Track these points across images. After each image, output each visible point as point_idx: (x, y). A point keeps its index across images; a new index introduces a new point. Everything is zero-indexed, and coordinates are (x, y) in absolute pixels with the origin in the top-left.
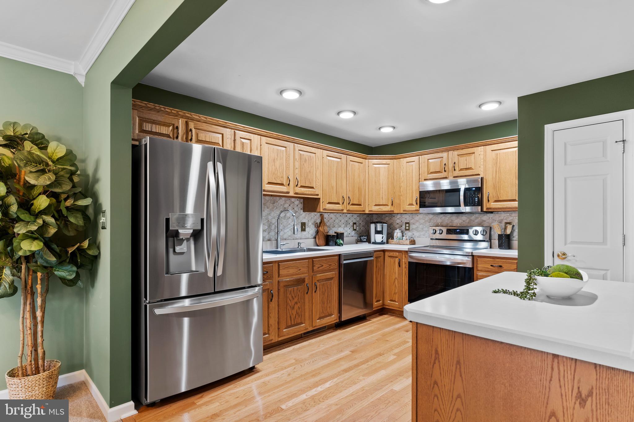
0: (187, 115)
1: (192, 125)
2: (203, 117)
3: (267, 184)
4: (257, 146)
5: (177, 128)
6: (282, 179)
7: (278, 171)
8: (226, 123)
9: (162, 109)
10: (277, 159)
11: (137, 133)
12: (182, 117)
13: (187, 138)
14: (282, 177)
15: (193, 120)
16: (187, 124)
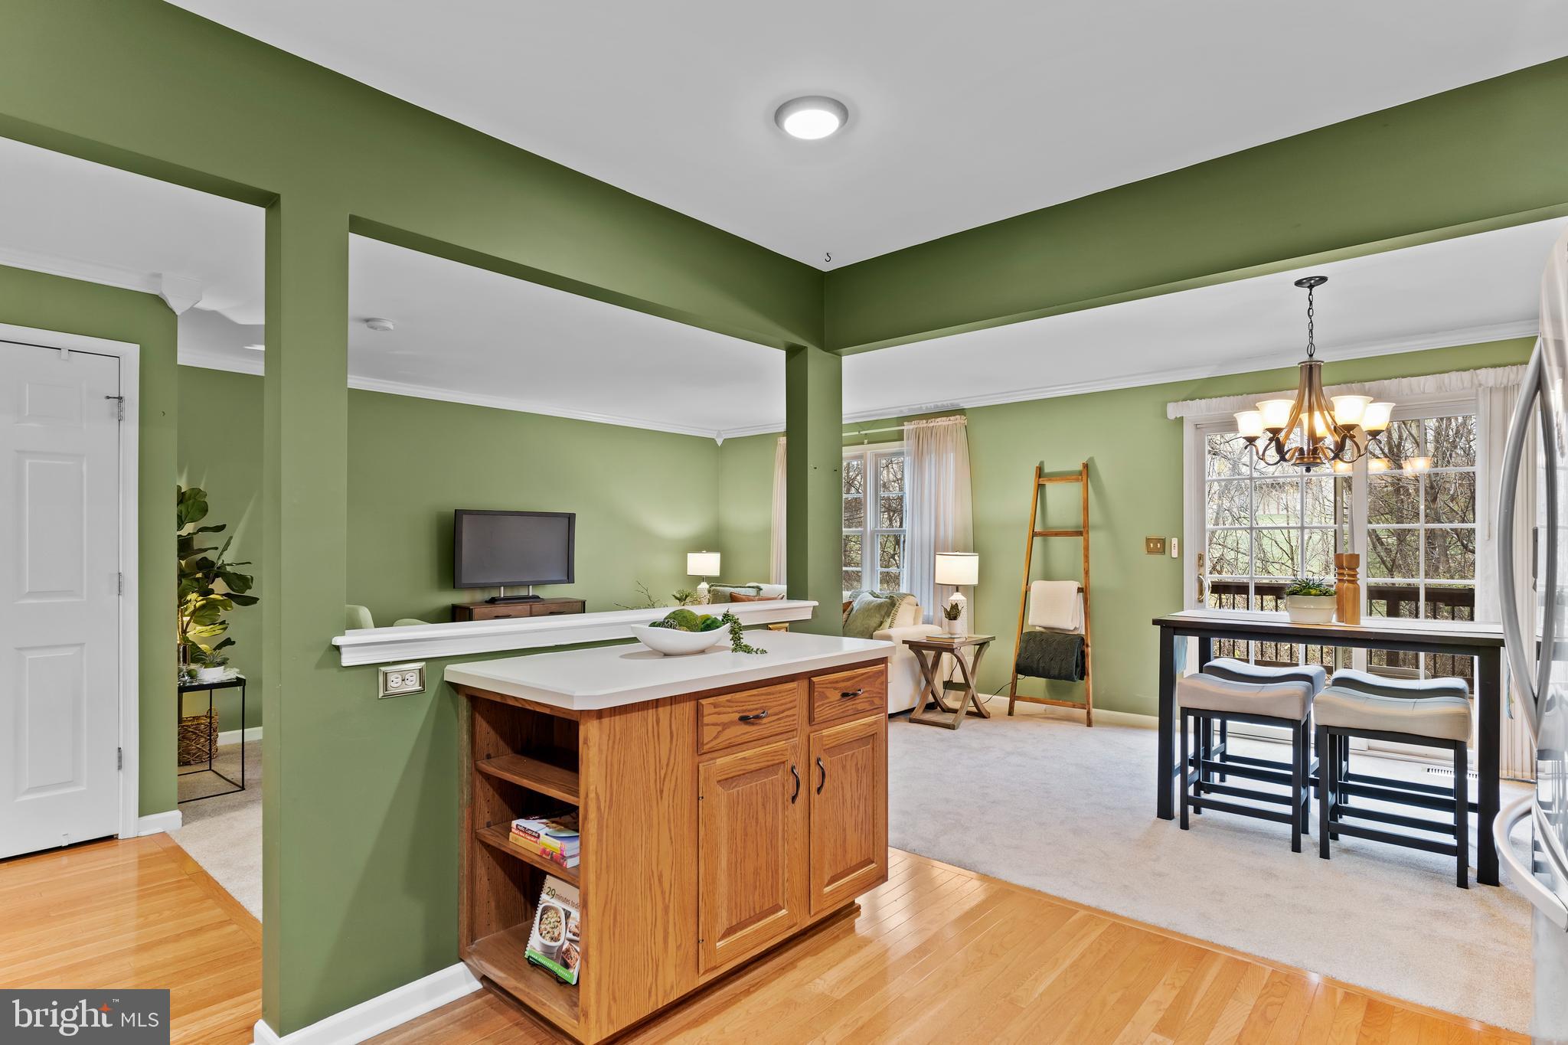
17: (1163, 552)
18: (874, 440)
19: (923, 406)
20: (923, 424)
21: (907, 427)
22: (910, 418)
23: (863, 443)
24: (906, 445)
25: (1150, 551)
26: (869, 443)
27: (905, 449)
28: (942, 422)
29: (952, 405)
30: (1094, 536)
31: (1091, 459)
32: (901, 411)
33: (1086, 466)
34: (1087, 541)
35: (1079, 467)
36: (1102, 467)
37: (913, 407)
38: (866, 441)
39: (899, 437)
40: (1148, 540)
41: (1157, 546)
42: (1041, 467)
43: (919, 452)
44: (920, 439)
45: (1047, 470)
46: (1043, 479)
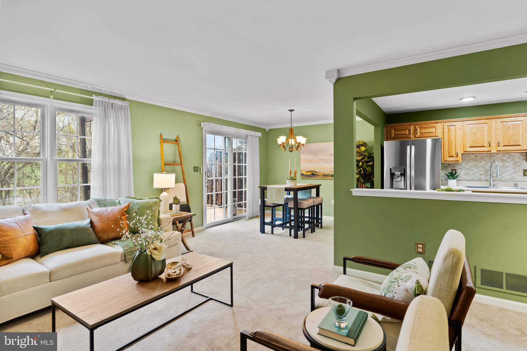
0: (414, 123)
1: (417, 127)
2: (423, 122)
3: (469, 148)
4: (460, 128)
5: (410, 130)
6: (483, 144)
7: (479, 139)
8: (436, 121)
9: (403, 124)
10: (478, 132)
11: (393, 136)
12: (413, 125)
13: (415, 133)
14: (483, 142)
15: (418, 124)
16: (415, 127)
17: (197, 171)
18: (60, 98)
19: (102, 88)
20: (106, 100)
21: (94, 98)
22: (98, 94)
23: (49, 97)
25: (195, 171)
26: (54, 98)
28: (117, 102)
29: (121, 94)
31: (178, 135)
32: (86, 87)
33: (177, 138)
34: (183, 167)
35: (174, 138)
36: (182, 140)
37: (96, 87)
39: (90, 102)
40: (194, 167)
41: (196, 169)
42: (161, 136)
43: (106, 116)
44: (105, 106)
45: (163, 137)
46: (164, 141)
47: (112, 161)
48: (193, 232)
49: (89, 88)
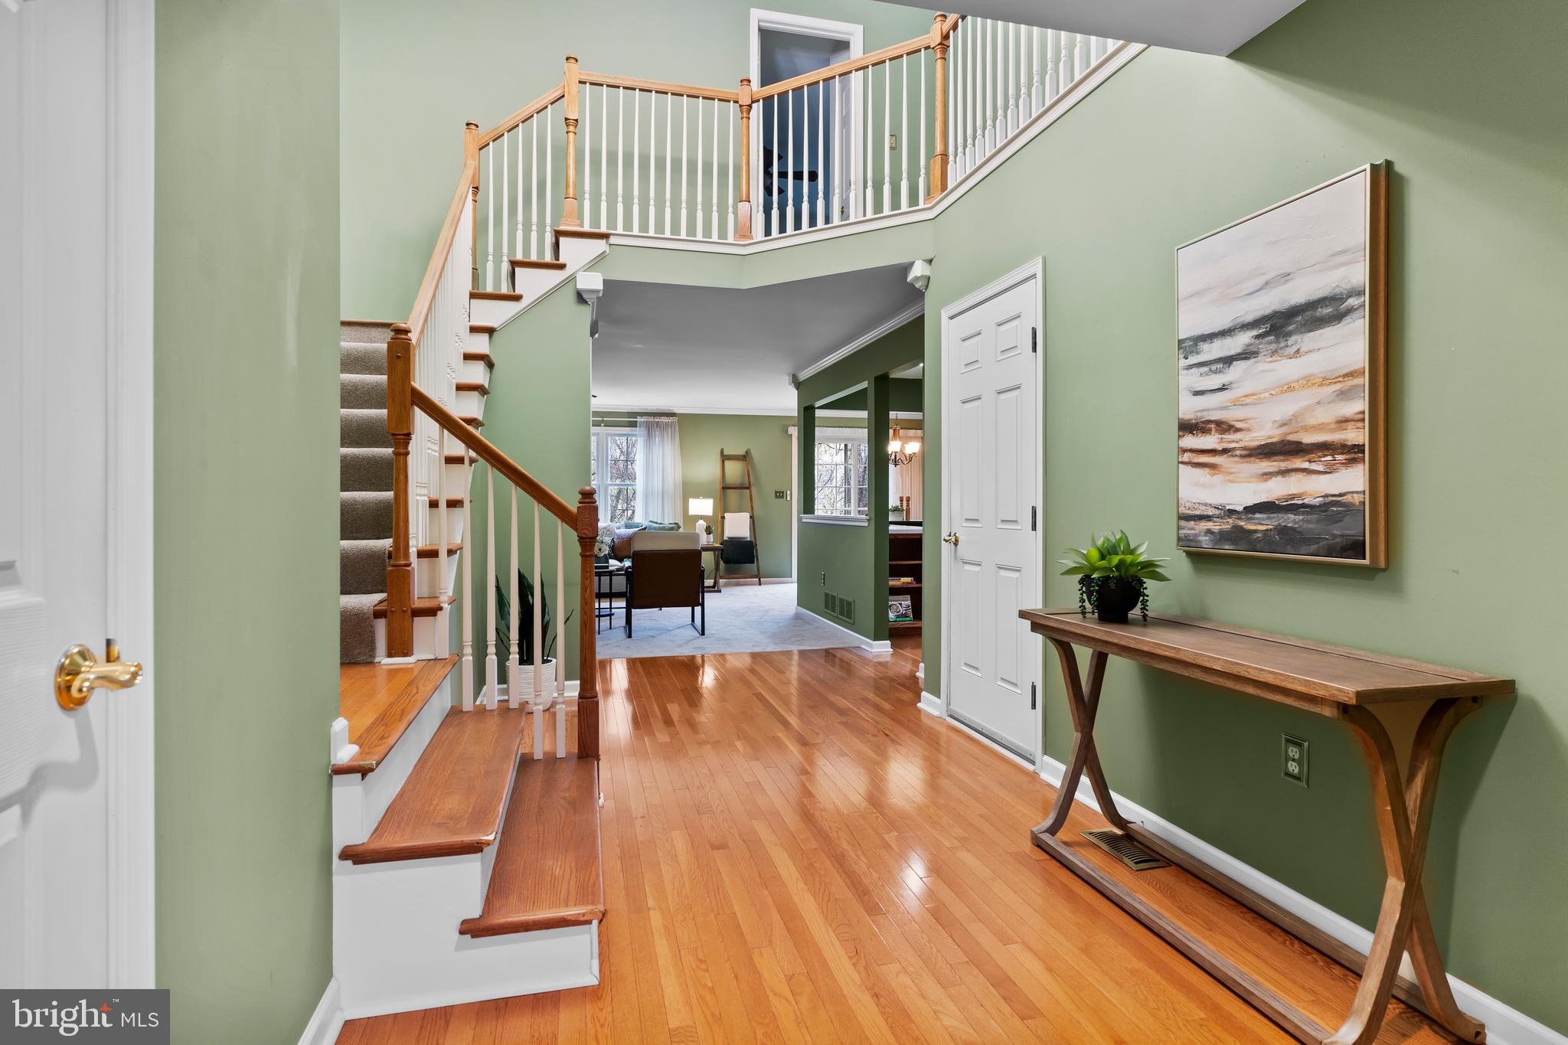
17: (782, 497)
18: (608, 425)
19: (648, 407)
20: (651, 419)
21: (639, 419)
22: (642, 414)
23: (600, 426)
24: (638, 431)
25: (776, 497)
26: (605, 426)
27: (637, 433)
28: (664, 420)
29: (668, 410)
30: (754, 490)
31: (749, 450)
32: (633, 409)
33: (747, 452)
34: (750, 492)
35: (742, 452)
36: (755, 455)
37: (641, 407)
38: (602, 425)
39: (634, 425)
40: (776, 492)
41: (780, 495)
42: (722, 451)
43: (649, 435)
44: (650, 428)
45: (725, 453)
46: (724, 458)
47: (657, 484)
48: (760, 580)
49: (636, 410)
